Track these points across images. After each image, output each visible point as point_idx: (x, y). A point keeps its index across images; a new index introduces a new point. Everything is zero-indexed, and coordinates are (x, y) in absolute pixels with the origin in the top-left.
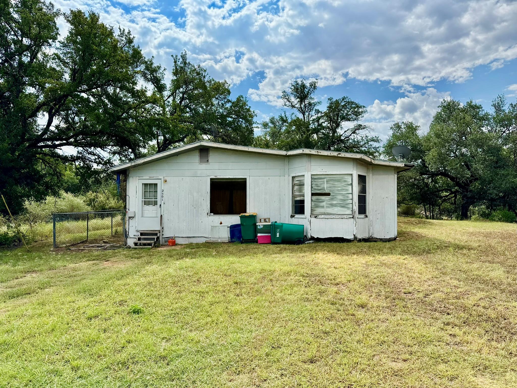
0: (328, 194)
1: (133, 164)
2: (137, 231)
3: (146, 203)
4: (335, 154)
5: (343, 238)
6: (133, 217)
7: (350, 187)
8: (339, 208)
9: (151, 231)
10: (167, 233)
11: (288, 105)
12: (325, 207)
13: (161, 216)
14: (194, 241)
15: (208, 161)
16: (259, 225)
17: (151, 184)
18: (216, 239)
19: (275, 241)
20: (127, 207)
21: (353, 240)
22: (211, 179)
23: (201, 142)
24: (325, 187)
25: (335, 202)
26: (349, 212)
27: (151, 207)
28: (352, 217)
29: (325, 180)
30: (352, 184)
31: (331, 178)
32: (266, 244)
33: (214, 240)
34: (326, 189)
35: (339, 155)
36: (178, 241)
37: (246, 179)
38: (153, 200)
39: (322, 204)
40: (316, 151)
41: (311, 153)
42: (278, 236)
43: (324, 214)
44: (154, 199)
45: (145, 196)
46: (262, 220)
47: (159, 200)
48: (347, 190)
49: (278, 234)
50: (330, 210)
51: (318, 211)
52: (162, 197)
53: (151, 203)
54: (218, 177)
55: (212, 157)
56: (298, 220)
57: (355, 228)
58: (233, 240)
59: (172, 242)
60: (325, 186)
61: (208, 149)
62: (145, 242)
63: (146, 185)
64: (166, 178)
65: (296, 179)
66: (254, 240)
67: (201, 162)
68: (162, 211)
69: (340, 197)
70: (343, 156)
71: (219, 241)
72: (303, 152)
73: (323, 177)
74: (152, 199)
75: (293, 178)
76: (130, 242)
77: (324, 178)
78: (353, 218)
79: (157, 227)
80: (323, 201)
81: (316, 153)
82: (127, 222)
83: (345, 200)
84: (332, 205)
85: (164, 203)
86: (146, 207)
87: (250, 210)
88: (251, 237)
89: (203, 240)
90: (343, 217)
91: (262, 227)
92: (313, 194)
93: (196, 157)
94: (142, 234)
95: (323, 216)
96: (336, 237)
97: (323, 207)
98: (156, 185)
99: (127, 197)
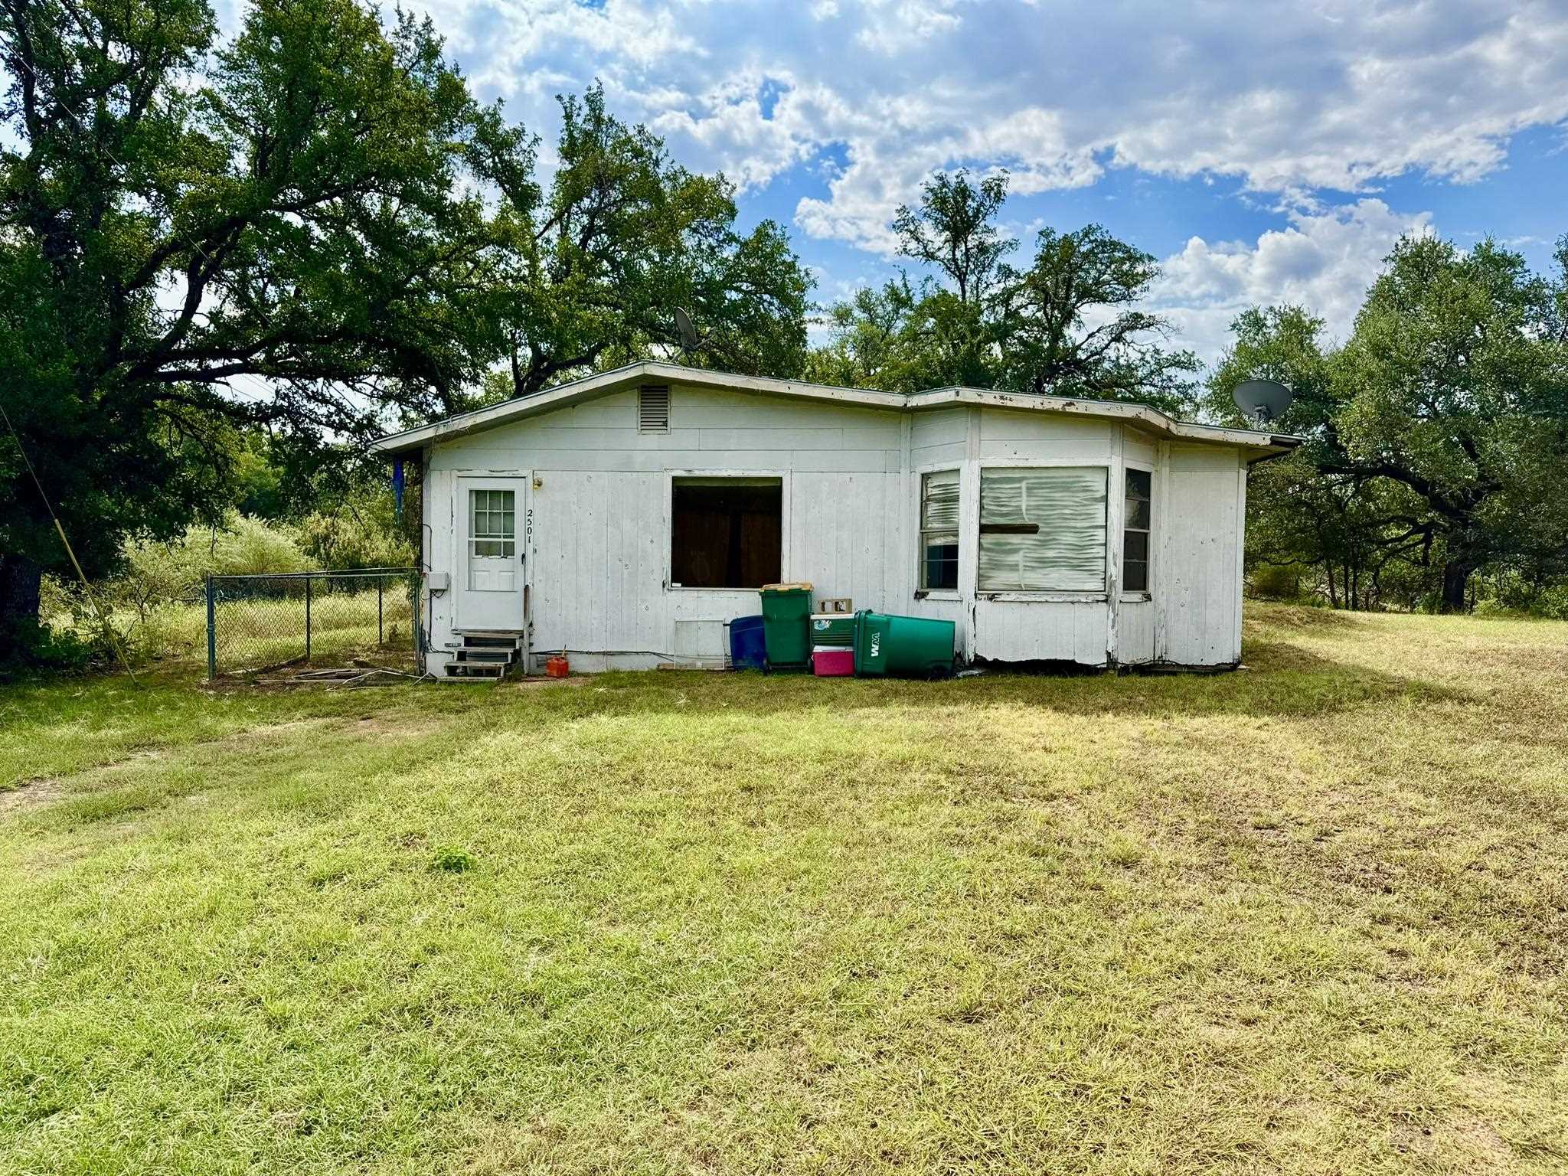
0: (1032, 529)
1: (442, 431)
2: (456, 632)
3: (483, 550)
4: (1057, 403)
5: (1073, 662)
6: (444, 591)
7: (1102, 506)
8: (1065, 572)
9: (498, 632)
10: (545, 641)
11: (914, 252)
12: (1021, 567)
13: (526, 588)
14: (625, 664)
15: (665, 424)
16: (820, 621)
17: (494, 494)
18: (690, 661)
19: (867, 669)
20: (426, 560)
21: (1104, 669)
22: (675, 479)
23: (646, 367)
24: (1024, 506)
25: (1051, 554)
26: (1096, 584)
27: (495, 562)
28: (1104, 598)
29: (1024, 485)
30: (1106, 499)
31: (1042, 479)
32: (839, 676)
33: (683, 662)
34: (1024, 511)
35: (1068, 409)
36: (577, 663)
37: (780, 479)
38: (502, 540)
39: (1012, 559)
40: (998, 394)
41: (982, 401)
42: (875, 653)
43: (1019, 589)
44: (505, 537)
45: (477, 528)
46: (829, 606)
47: (518, 541)
48: (1090, 516)
49: (877, 648)
50: (1034, 578)
51: (1000, 579)
52: (530, 531)
53: (494, 549)
54: (697, 474)
55: (679, 410)
56: (939, 607)
57: (1111, 632)
58: (741, 663)
59: (558, 666)
60: (1024, 503)
61: (666, 387)
62: (479, 664)
63: (479, 495)
64: (540, 475)
65: (935, 482)
66: (804, 666)
67: (646, 426)
68: (529, 574)
69: (1069, 538)
70: (1081, 410)
71: (699, 664)
72: (959, 399)
73: (1017, 475)
74: (499, 537)
75: (925, 477)
76: (436, 664)
77: (1020, 480)
78: (1106, 601)
79: (513, 622)
80: (1016, 551)
81: (999, 402)
82: (427, 604)
83: (1083, 547)
84: (1044, 562)
85: (535, 551)
86: (482, 561)
87: (793, 573)
88: (793, 654)
89: (649, 664)
90: (1075, 599)
91: (827, 625)
92: (984, 529)
93: (629, 413)
94: (469, 641)
95: (1013, 596)
96: (1053, 658)
97: (1014, 568)
98: (510, 494)
99: (426, 531)
